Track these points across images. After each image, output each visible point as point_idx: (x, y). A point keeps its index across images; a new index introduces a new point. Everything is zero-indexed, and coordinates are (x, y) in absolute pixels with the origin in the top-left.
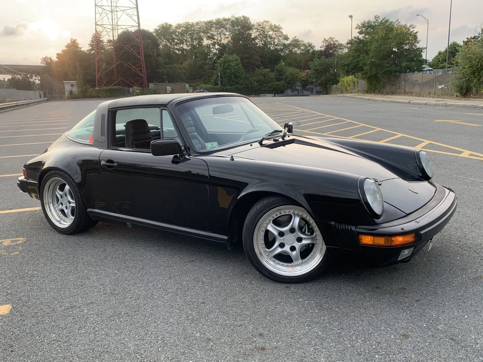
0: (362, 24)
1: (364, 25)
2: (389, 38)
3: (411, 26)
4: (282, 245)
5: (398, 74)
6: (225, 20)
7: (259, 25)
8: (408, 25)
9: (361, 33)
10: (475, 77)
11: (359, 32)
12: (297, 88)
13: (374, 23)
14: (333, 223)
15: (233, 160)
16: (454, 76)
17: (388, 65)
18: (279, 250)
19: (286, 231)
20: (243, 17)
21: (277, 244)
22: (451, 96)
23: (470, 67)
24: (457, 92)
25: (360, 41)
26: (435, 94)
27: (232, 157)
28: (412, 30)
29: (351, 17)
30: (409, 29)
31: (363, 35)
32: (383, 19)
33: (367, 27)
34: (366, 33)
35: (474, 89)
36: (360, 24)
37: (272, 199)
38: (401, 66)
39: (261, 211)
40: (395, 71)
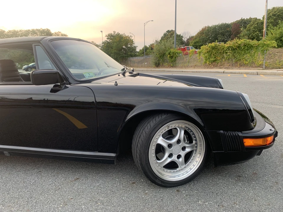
0: (108, 35)
1: (109, 35)
2: (121, 42)
3: (131, 36)
4: (170, 156)
5: (127, 58)
6: (37, 30)
7: (56, 33)
8: (129, 36)
9: (108, 39)
10: (161, 58)
11: (107, 38)
12: (77, 66)
13: (113, 34)
14: (222, 132)
15: (117, 85)
16: (152, 58)
17: (122, 54)
18: (169, 160)
19: (174, 143)
20: (47, 29)
21: (167, 155)
22: (152, 67)
23: (159, 54)
24: (154, 65)
25: (108, 43)
26: (144, 66)
27: (116, 82)
28: (131, 38)
29: (102, 32)
30: (129, 38)
31: (109, 40)
32: (117, 33)
33: (110, 36)
34: (110, 39)
35: (161, 64)
36: (107, 35)
37: (164, 116)
38: (128, 54)
39: (155, 128)
40: (126, 57)
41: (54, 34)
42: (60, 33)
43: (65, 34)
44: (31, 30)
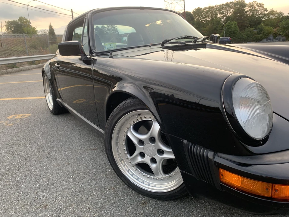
6: (231, 3)
7: (250, 4)
41: (248, 5)
42: (255, 3)
43: (261, 3)
44: (225, 4)
